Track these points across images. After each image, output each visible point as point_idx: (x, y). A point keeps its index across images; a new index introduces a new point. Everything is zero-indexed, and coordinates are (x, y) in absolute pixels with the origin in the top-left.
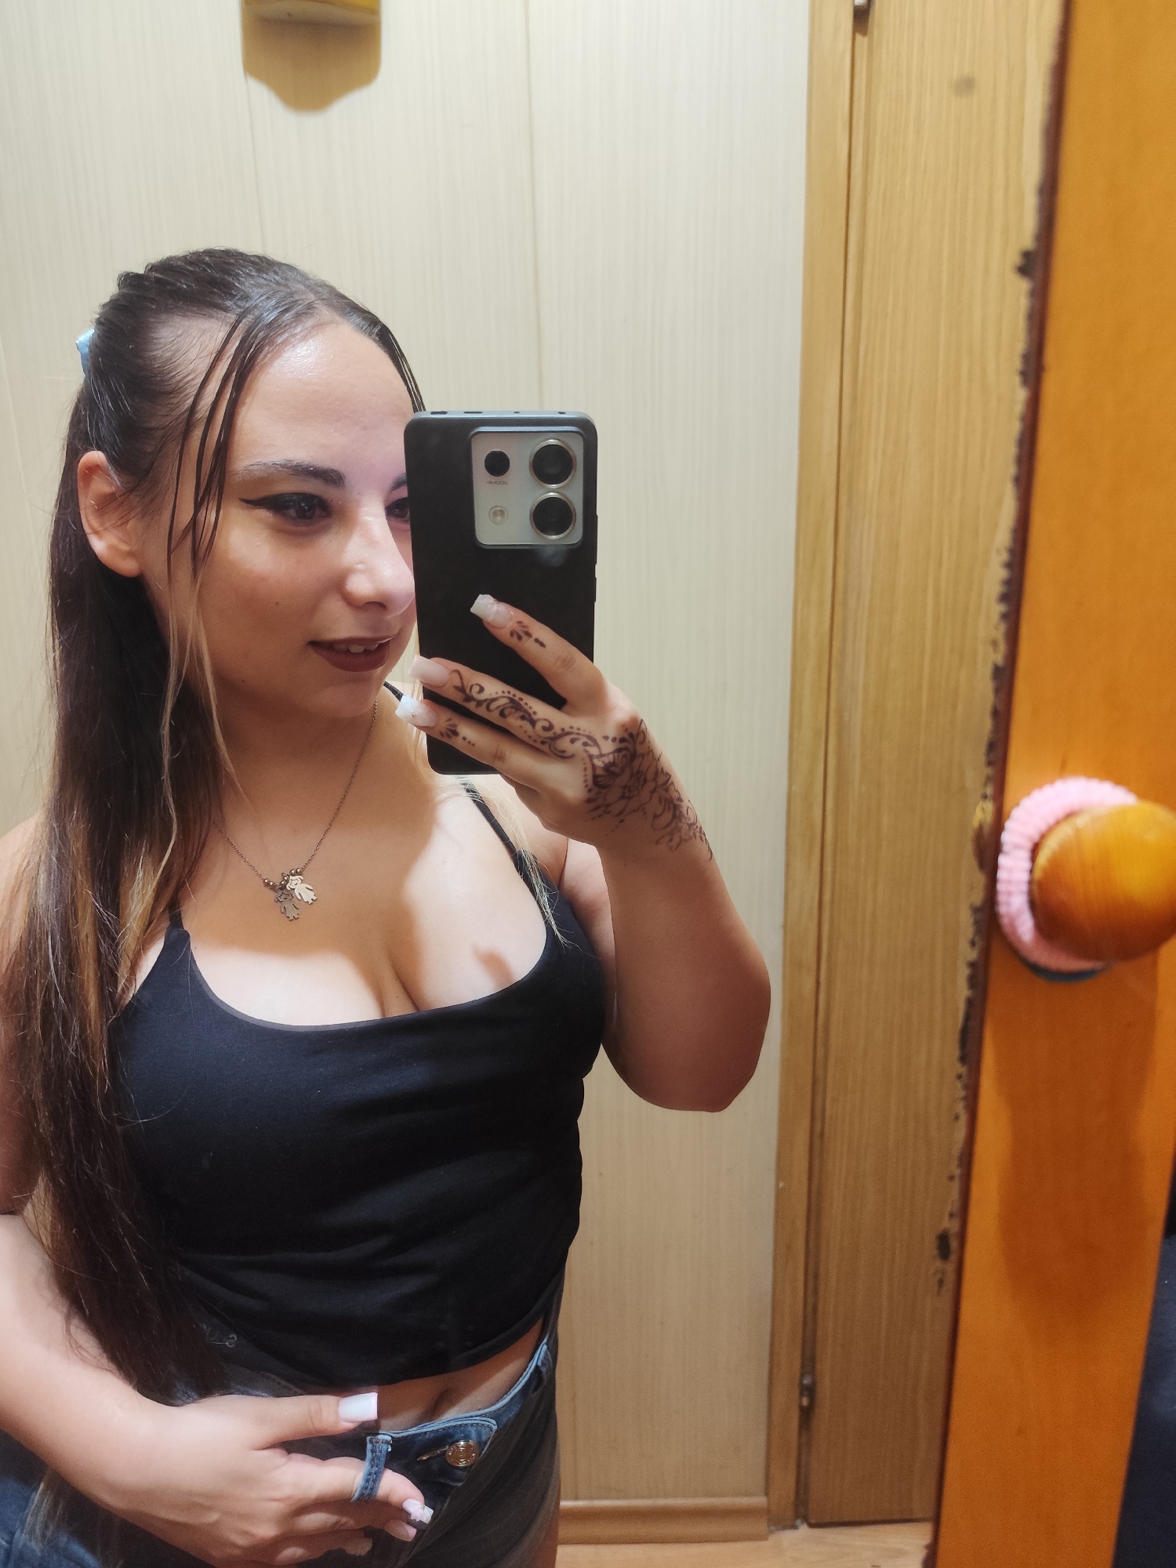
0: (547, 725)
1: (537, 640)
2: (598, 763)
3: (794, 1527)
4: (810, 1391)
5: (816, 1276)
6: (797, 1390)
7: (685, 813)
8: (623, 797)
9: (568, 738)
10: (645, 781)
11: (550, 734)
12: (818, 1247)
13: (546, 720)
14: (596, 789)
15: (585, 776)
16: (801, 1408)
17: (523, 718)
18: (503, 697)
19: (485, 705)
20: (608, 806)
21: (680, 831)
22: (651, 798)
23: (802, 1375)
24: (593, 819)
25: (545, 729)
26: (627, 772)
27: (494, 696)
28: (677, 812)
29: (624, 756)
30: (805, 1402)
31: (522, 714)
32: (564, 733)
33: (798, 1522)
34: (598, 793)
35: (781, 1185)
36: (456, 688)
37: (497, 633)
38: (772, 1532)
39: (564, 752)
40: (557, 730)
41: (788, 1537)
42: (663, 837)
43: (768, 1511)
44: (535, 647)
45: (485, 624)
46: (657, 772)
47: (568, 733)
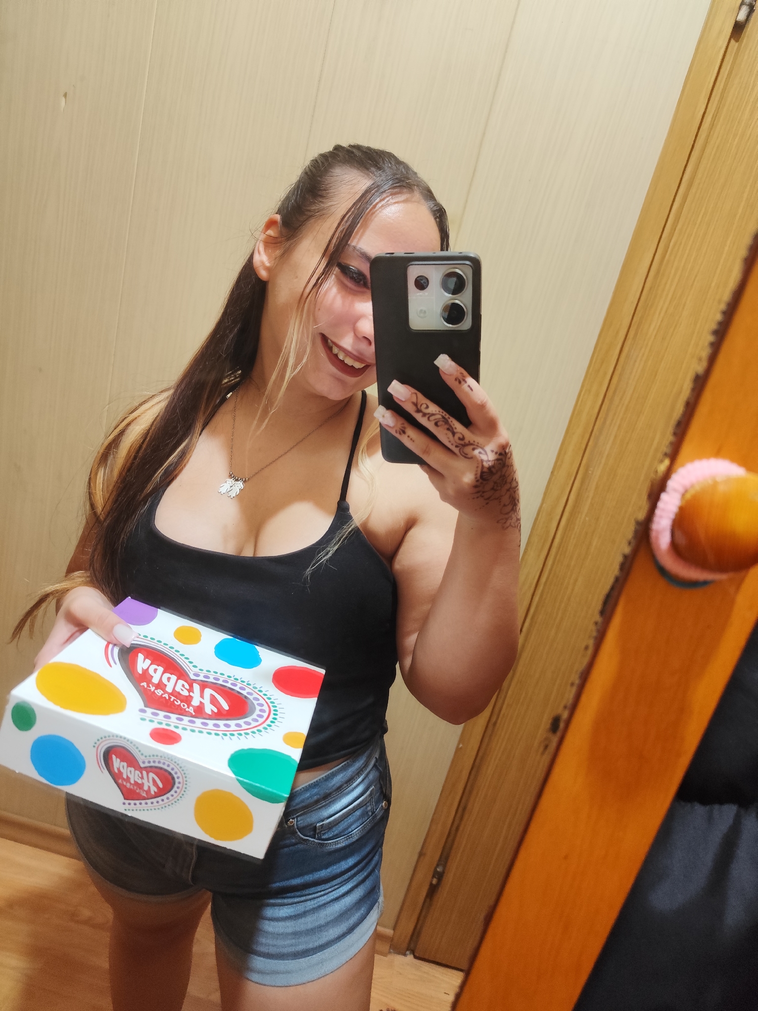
0: (461, 437)
1: (469, 386)
2: (486, 465)
3: (405, 955)
4: (440, 876)
5: (464, 809)
6: (431, 873)
7: (518, 510)
8: (493, 489)
9: (472, 447)
10: (506, 482)
11: (462, 442)
12: (470, 792)
13: (461, 433)
14: (481, 481)
15: (477, 471)
16: (431, 884)
17: (448, 429)
18: (439, 414)
19: (427, 416)
20: (483, 492)
21: (511, 519)
22: (506, 494)
23: (438, 865)
24: (474, 498)
25: (460, 439)
26: (499, 474)
27: (434, 412)
28: (515, 507)
29: (500, 464)
30: (435, 881)
31: (448, 427)
32: (470, 444)
33: (408, 952)
34: (481, 483)
35: (461, 746)
36: (413, 403)
37: (444, 377)
38: (390, 952)
39: (467, 454)
40: (466, 441)
41: (399, 959)
42: (503, 519)
43: (392, 939)
44: (468, 389)
45: (441, 373)
46: (513, 479)
47: (472, 444)
